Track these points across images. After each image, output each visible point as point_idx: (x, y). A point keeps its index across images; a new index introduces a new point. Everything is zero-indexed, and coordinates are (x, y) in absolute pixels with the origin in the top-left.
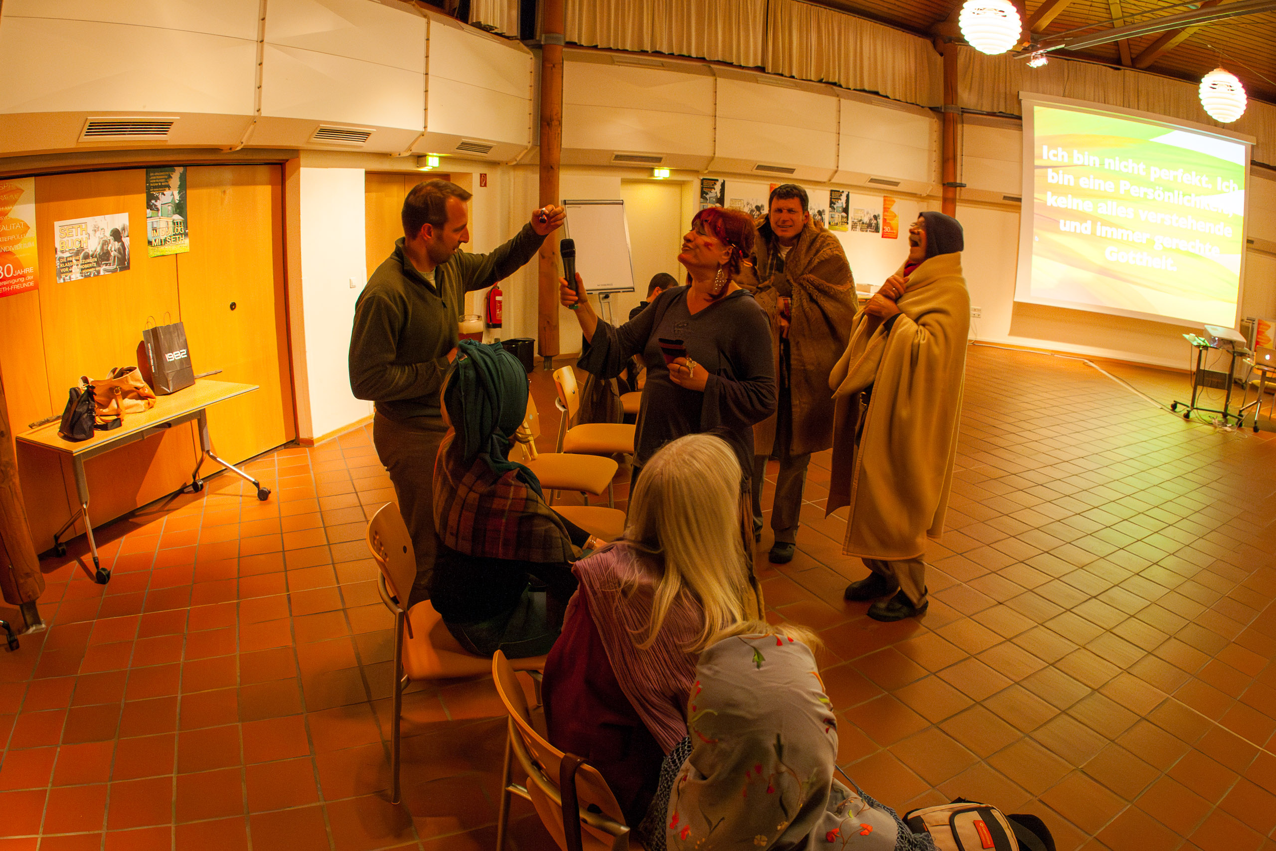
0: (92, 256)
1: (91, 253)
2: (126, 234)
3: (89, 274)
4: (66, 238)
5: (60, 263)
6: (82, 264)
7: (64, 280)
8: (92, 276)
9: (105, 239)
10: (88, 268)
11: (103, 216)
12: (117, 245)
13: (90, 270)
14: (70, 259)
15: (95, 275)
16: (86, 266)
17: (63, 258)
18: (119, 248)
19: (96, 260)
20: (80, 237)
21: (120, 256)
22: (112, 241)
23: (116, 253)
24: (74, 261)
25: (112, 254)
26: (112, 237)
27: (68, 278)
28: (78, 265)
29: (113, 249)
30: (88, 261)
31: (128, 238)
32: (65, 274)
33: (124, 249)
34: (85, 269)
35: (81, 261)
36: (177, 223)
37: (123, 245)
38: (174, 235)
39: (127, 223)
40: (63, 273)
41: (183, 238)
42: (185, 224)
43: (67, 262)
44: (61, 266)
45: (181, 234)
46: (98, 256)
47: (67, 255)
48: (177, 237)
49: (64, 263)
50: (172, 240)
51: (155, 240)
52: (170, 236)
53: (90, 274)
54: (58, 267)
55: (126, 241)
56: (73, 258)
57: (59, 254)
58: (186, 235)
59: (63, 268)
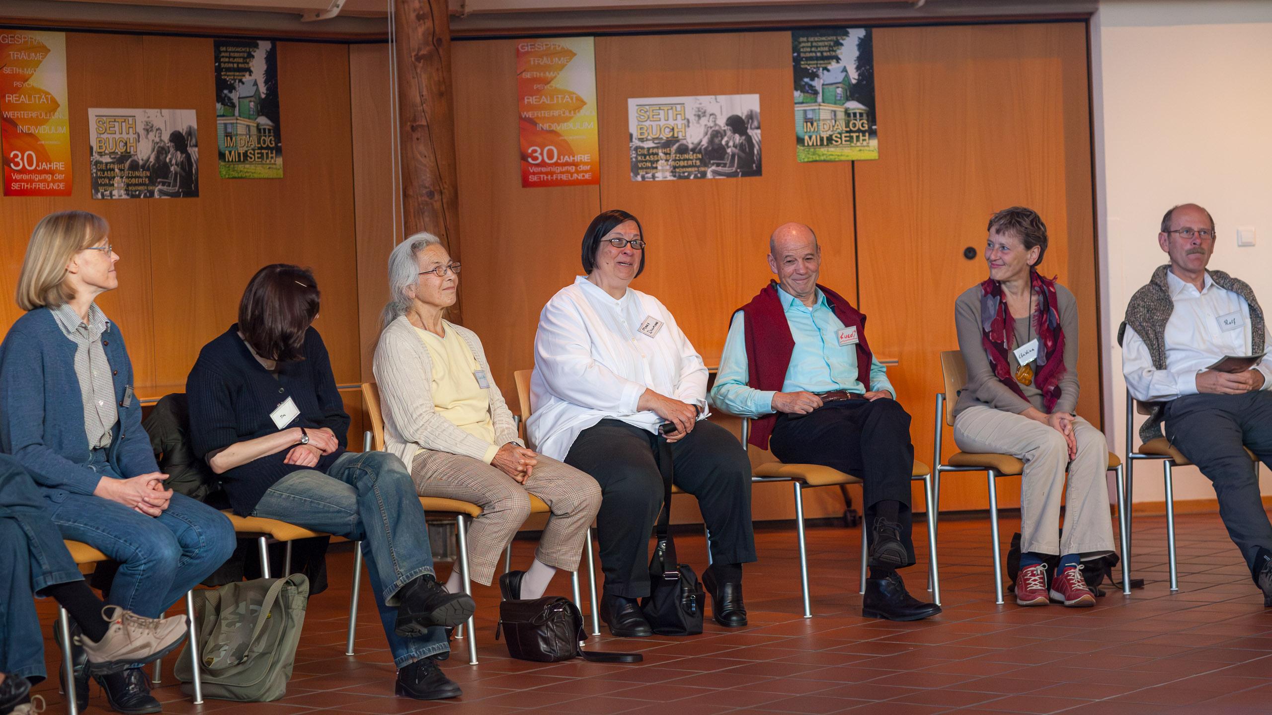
0: (693, 150)
1: (691, 146)
2: (756, 124)
3: (686, 174)
4: (648, 123)
5: (637, 155)
6: (675, 160)
7: (643, 177)
8: (692, 177)
9: (717, 128)
10: (684, 167)
11: (713, 97)
12: (738, 138)
13: (690, 169)
14: (655, 151)
15: (696, 177)
16: (682, 163)
17: (643, 148)
18: (741, 145)
19: (700, 156)
20: (671, 122)
21: (742, 155)
22: (729, 133)
23: (736, 151)
24: (661, 154)
25: (729, 151)
26: (729, 127)
27: (650, 175)
28: (667, 160)
29: (731, 144)
30: (686, 156)
31: (759, 131)
32: (645, 170)
33: (751, 145)
34: (679, 167)
35: (673, 156)
36: (855, 114)
37: (749, 139)
38: (847, 132)
39: (757, 108)
40: (642, 168)
41: (867, 137)
42: (871, 116)
43: (649, 155)
44: (639, 158)
45: (864, 132)
46: (703, 152)
47: (650, 144)
48: (854, 135)
49: (645, 156)
50: (844, 139)
51: (810, 138)
52: (840, 134)
53: (689, 175)
54: (634, 160)
55: (756, 135)
56: (660, 151)
57: (636, 143)
58: (872, 133)
59: (642, 161)
